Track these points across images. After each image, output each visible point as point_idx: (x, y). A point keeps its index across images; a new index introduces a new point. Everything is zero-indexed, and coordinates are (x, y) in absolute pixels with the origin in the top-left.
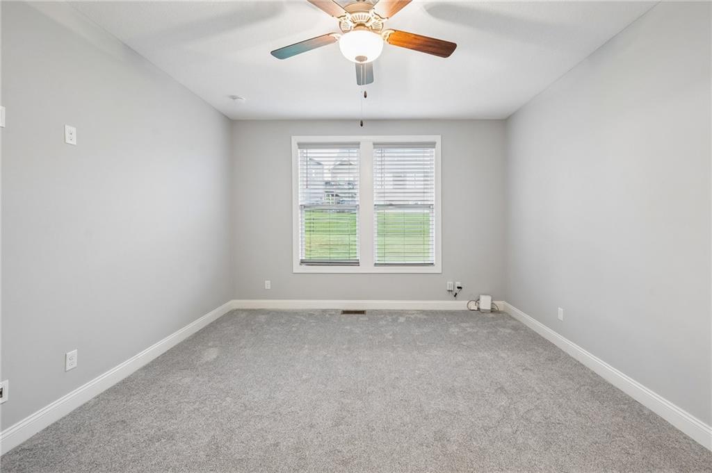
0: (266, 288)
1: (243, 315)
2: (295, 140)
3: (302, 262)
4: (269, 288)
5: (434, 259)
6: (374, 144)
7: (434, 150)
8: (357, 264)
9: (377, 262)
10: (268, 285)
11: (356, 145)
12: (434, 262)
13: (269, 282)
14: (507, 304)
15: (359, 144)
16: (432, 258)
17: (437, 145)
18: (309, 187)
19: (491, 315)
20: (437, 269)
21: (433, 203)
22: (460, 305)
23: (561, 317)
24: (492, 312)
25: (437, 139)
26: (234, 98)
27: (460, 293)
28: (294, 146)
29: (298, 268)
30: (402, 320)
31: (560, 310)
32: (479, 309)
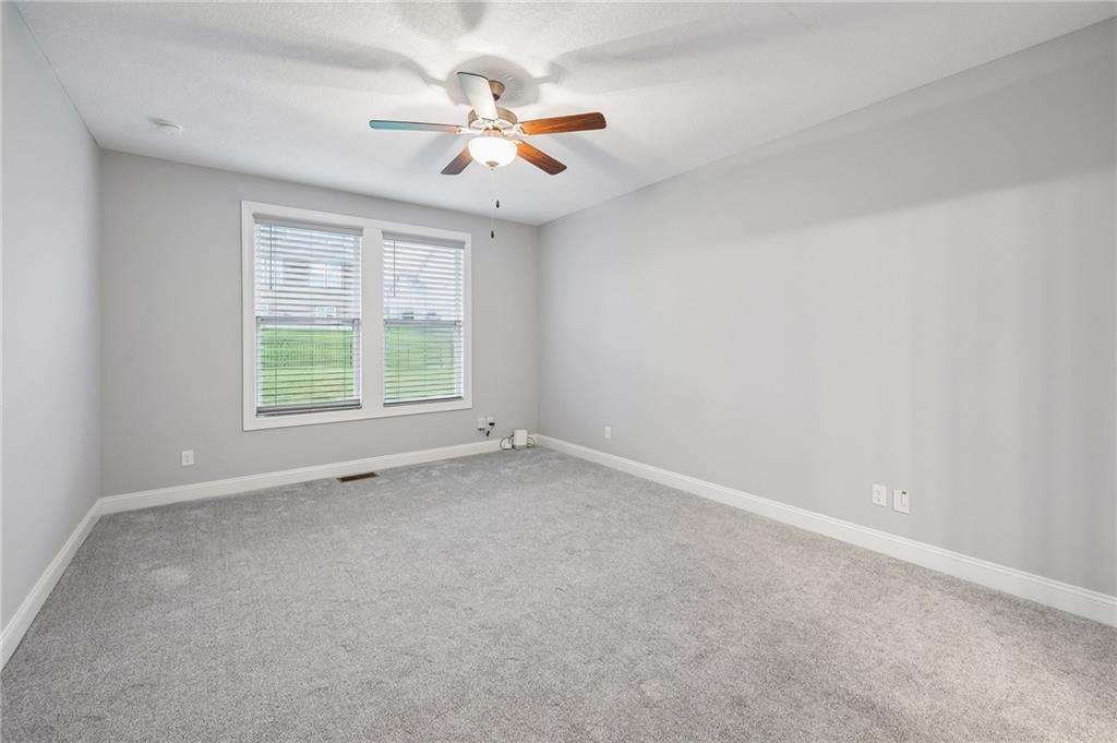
0: (184, 464)
1: (148, 518)
2: (249, 208)
3: (260, 411)
4: (191, 463)
5: (462, 390)
6: (383, 233)
7: (462, 251)
8: (357, 406)
9: (388, 401)
10: (188, 458)
11: (358, 231)
12: (462, 395)
13: (190, 453)
14: (541, 437)
15: (361, 230)
16: (460, 389)
17: (466, 246)
18: (274, 288)
19: (529, 451)
20: (466, 404)
21: (462, 319)
22: (492, 445)
23: (608, 436)
24: (528, 447)
25: (466, 237)
26: (161, 123)
27: (493, 431)
28: (247, 219)
29: (252, 422)
30: (435, 473)
31: (608, 429)
32: (513, 447)
